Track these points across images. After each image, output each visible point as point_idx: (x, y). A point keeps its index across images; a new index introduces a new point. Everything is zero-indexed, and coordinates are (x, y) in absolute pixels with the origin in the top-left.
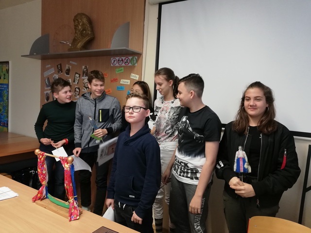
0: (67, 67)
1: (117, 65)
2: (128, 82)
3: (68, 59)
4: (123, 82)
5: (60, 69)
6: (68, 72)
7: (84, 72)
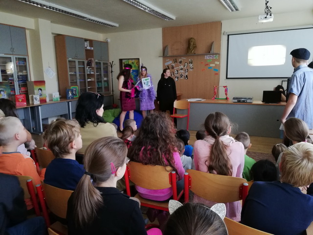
0: (180, 60)
2: (214, 65)
3: (180, 56)
4: (211, 65)
5: (175, 61)
6: (181, 62)
7: (190, 62)
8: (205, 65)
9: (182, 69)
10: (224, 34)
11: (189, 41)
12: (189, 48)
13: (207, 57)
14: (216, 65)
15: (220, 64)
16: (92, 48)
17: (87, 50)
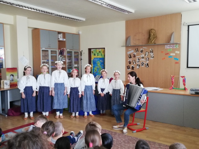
0: (141, 49)
1: (168, 48)
2: (174, 54)
3: (142, 46)
4: (172, 54)
5: (137, 50)
6: (142, 51)
7: (151, 51)
8: (166, 54)
9: (143, 58)
10: (184, 25)
11: (149, 32)
12: (149, 38)
13: (167, 47)
14: (176, 54)
15: (180, 53)
16: (65, 40)
17: (59, 41)
